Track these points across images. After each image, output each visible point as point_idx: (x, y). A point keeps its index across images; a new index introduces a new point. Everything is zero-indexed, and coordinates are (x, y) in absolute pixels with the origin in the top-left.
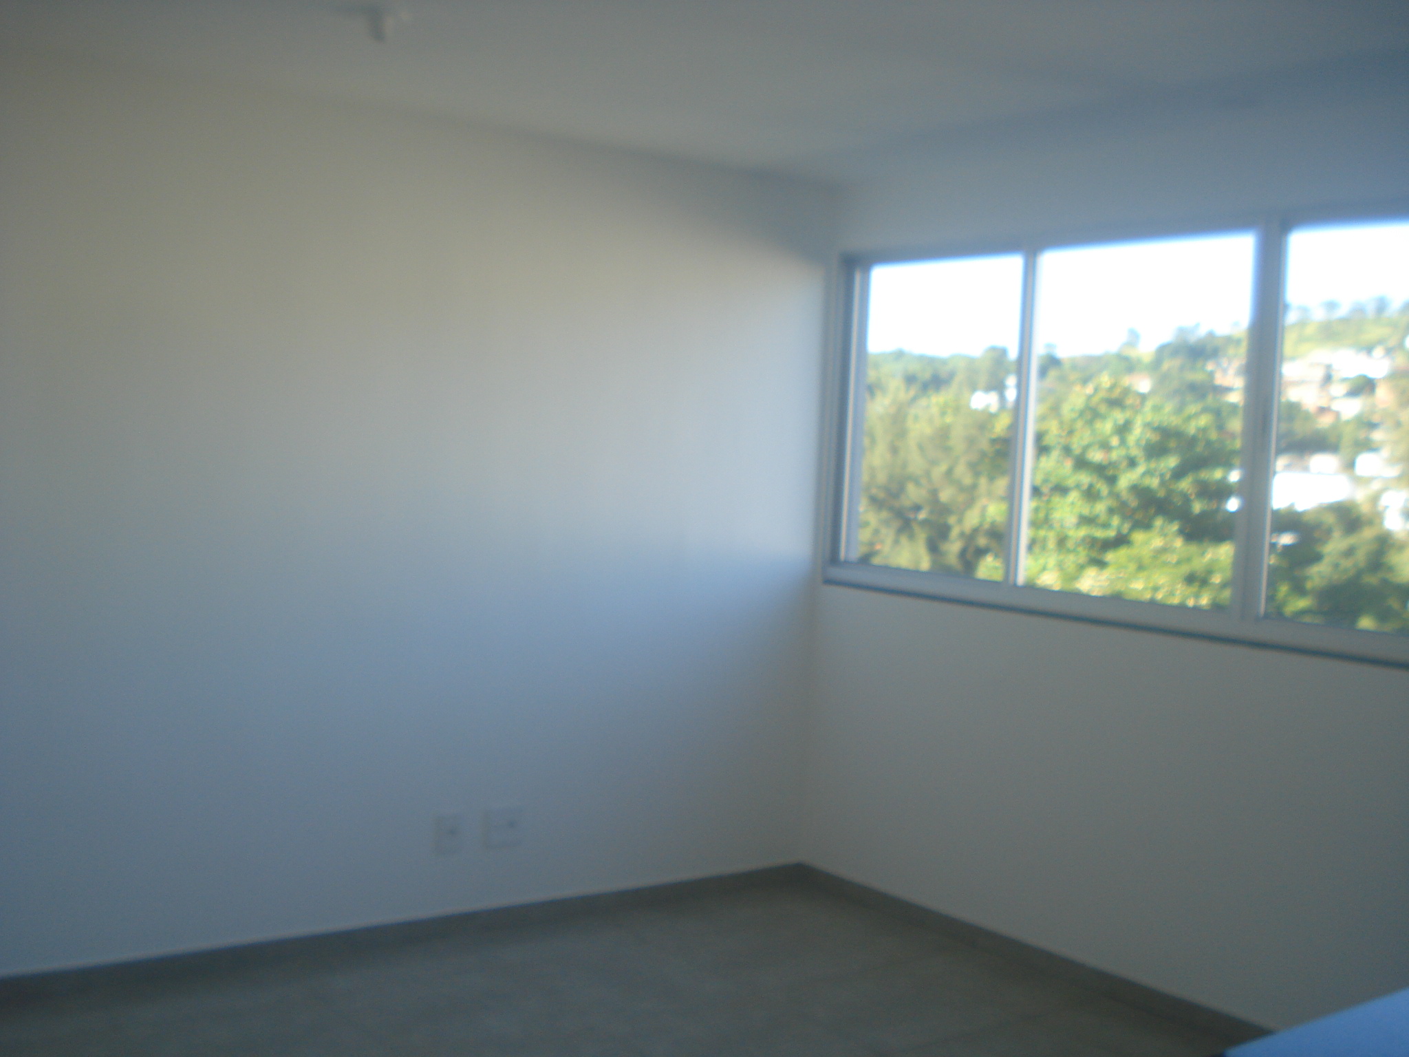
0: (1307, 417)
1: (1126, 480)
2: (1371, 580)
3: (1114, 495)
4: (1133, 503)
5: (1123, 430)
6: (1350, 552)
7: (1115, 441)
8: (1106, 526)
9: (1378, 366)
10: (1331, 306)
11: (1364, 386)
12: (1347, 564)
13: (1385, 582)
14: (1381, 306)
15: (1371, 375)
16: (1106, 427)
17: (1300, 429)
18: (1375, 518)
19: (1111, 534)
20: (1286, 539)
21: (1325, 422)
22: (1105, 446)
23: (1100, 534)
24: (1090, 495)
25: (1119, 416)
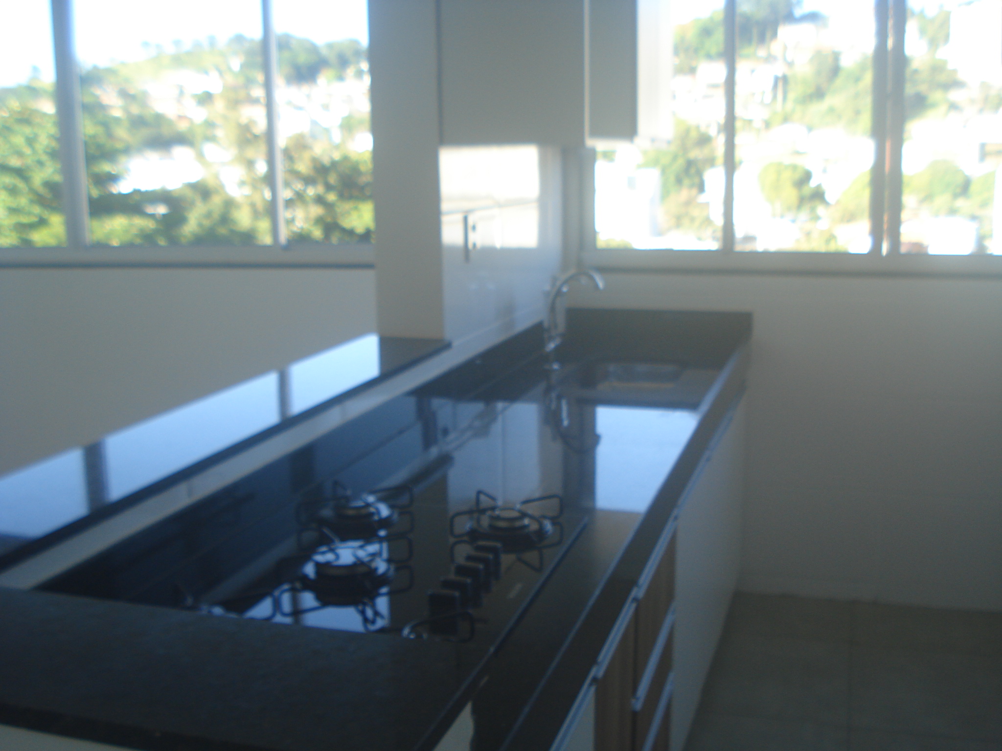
0: (169, 122)
1: (38, 178)
2: (222, 231)
3: (32, 191)
4: (48, 195)
5: (31, 141)
6: (209, 215)
7: (28, 151)
8: (29, 214)
9: (214, 84)
10: (177, 43)
11: (206, 99)
12: (207, 223)
13: (233, 232)
14: (212, 42)
15: (211, 91)
16: (18, 140)
17: (165, 131)
18: (219, 189)
19: (34, 219)
20: (161, 210)
21: (183, 126)
22: (20, 154)
23: (25, 220)
24: (13, 191)
25: (27, 130)
